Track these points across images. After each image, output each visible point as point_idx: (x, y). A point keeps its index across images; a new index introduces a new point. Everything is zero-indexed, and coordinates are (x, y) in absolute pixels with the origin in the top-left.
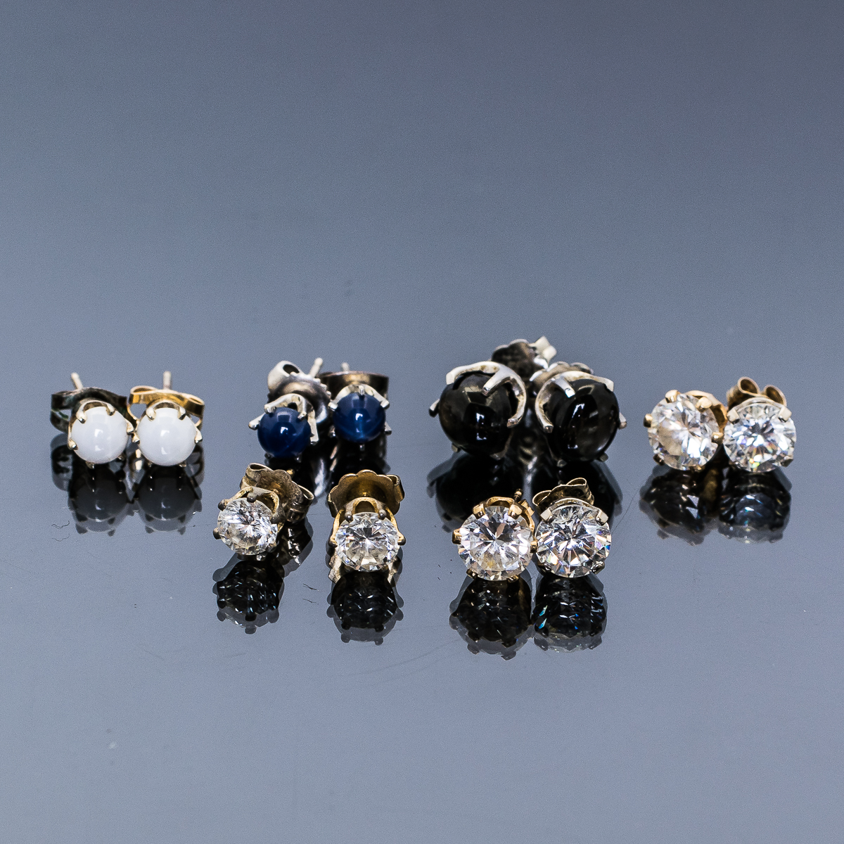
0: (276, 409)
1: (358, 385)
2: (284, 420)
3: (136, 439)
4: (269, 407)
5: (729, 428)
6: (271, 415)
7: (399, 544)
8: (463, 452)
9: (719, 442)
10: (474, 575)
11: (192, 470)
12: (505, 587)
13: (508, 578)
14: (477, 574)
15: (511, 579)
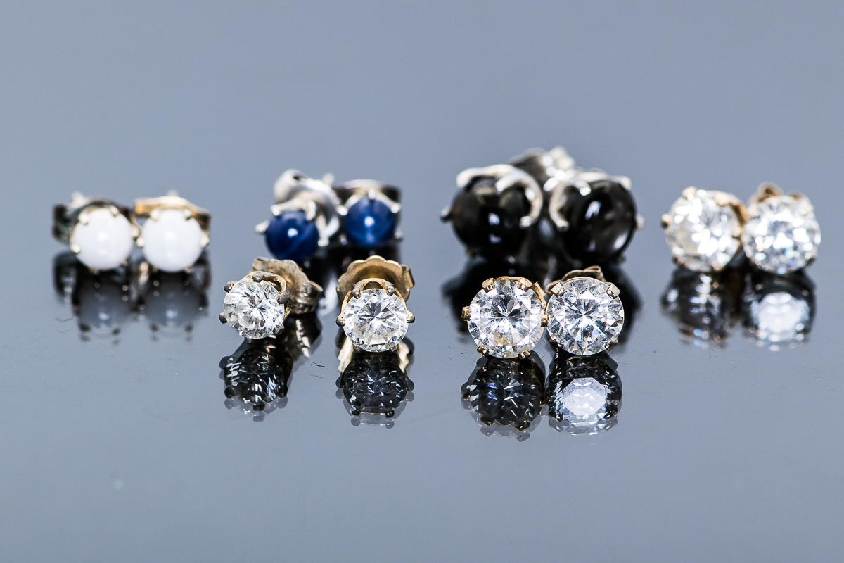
0: (283, 213)
1: (367, 189)
2: (292, 223)
3: (140, 242)
4: (276, 210)
5: (751, 227)
6: (279, 218)
7: (408, 322)
8: (479, 260)
9: (738, 238)
10: (485, 352)
11: (199, 276)
12: (518, 364)
13: (519, 355)
14: (488, 352)
15: (523, 355)
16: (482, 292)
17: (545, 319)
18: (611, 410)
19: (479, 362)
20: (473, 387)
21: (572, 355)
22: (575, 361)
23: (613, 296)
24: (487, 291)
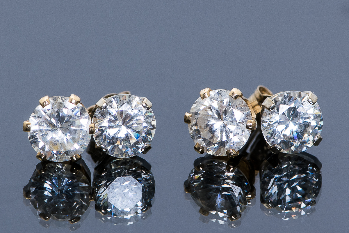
10: (43, 157)
12: (70, 166)
13: (72, 158)
14: (45, 157)
15: (74, 158)
16: (40, 107)
17: (92, 128)
18: (147, 203)
19: (38, 166)
20: (33, 189)
21: (115, 158)
22: (116, 163)
23: (147, 107)
24: (43, 106)
